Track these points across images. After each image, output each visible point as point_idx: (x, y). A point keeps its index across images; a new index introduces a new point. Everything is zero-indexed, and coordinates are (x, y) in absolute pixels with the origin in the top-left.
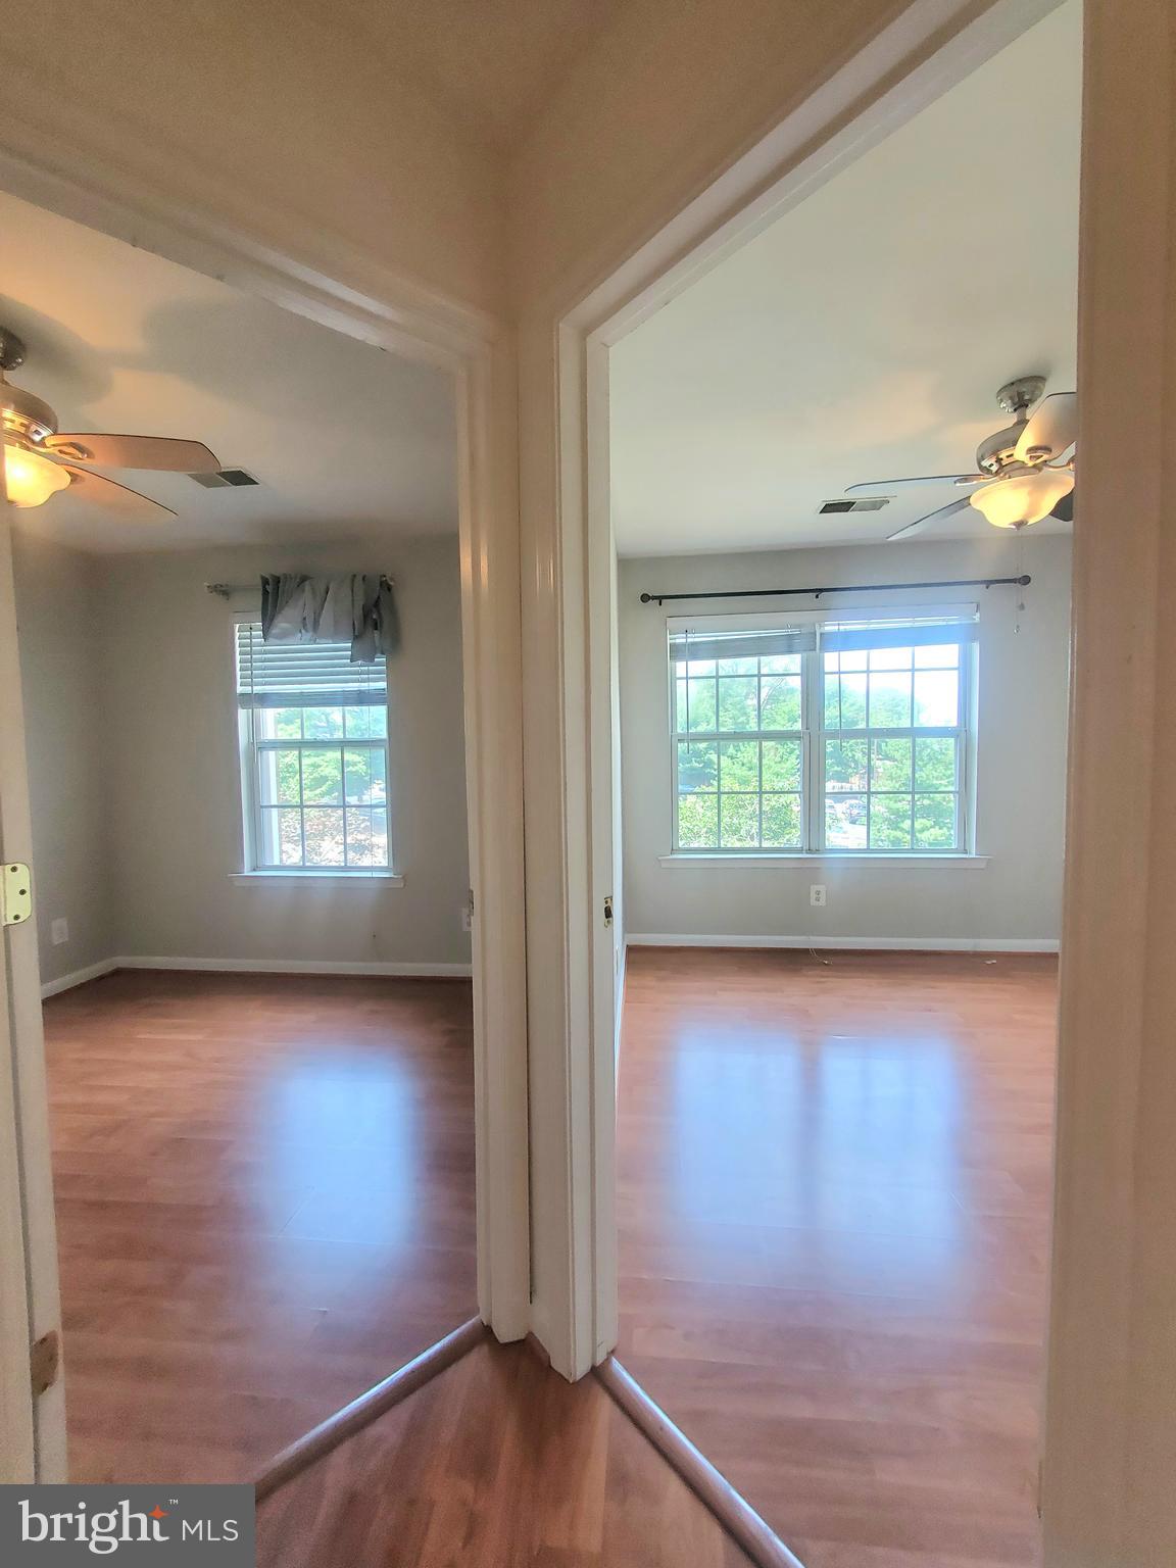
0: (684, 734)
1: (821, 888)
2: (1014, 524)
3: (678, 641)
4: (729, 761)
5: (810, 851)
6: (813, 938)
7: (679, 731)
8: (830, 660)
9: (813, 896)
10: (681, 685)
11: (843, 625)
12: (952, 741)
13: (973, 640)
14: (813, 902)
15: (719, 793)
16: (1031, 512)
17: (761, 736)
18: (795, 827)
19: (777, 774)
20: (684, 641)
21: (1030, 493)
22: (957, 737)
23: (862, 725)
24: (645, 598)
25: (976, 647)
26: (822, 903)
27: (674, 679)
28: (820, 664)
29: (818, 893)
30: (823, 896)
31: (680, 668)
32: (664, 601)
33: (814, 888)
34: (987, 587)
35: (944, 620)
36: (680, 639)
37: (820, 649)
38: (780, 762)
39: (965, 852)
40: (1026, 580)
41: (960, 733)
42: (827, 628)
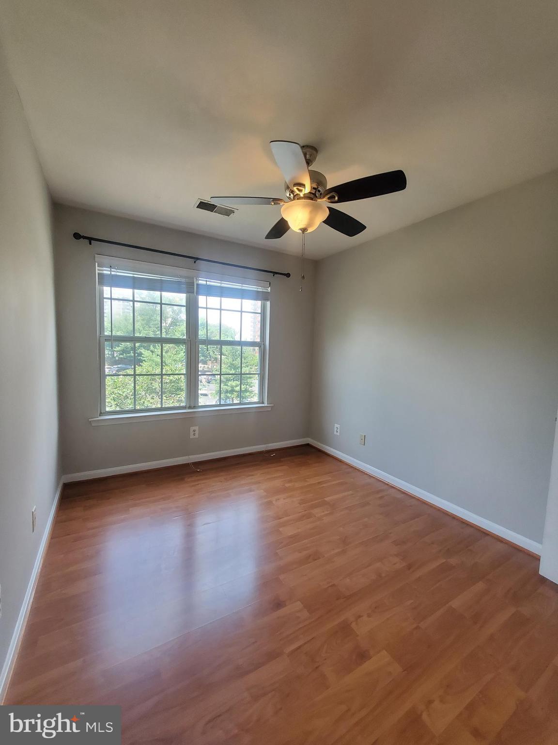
0: (109, 336)
1: (196, 428)
2: (301, 229)
3: (105, 272)
4: (151, 353)
5: (190, 408)
6: (191, 457)
7: (106, 334)
8: (202, 300)
9: (192, 433)
10: (107, 304)
11: (209, 281)
12: (257, 348)
13: (268, 300)
14: (192, 437)
15: (135, 375)
16: (310, 224)
17: (162, 341)
18: (182, 390)
19: (175, 360)
20: (109, 273)
21: (311, 212)
22: (260, 347)
23: (217, 338)
24: (77, 236)
25: (268, 303)
26: (197, 436)
27: (102, 298)
28: (196, 302)
29: (194, 431)
30: (197, 433)
31: (107, 291)
32: (92, 241)
33: (192, 429)
34: (274, 276)
35: (256, 288)
36: (106, 271)
37: (196, 293)
38: (175, 354)
39: (263, 403)
40: (288, 275)
41: (260, 345)
42: (200, 282)
